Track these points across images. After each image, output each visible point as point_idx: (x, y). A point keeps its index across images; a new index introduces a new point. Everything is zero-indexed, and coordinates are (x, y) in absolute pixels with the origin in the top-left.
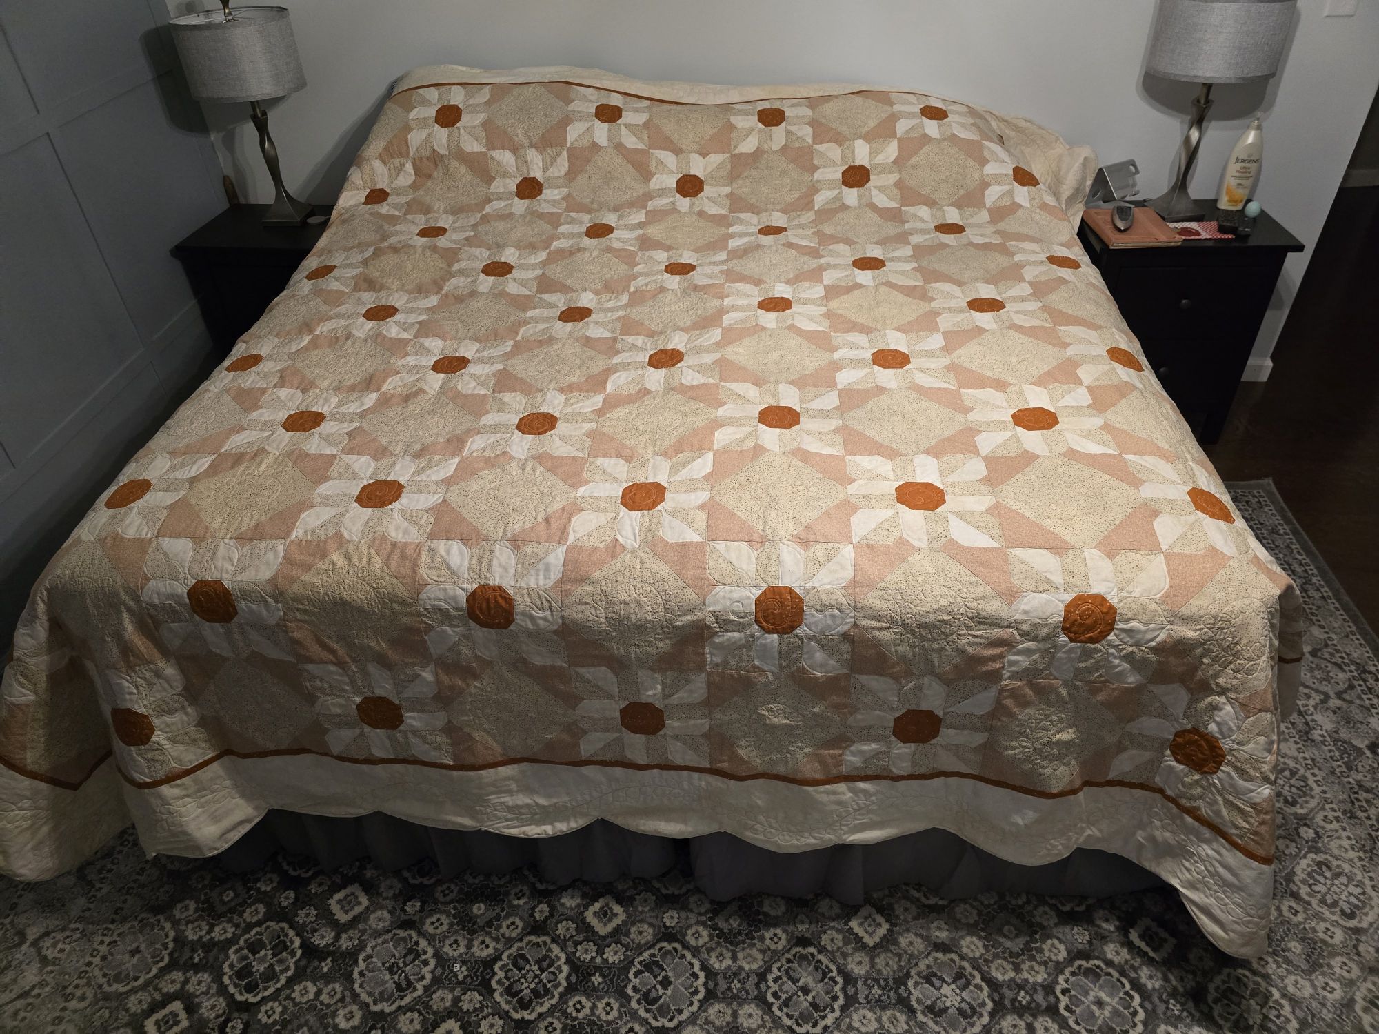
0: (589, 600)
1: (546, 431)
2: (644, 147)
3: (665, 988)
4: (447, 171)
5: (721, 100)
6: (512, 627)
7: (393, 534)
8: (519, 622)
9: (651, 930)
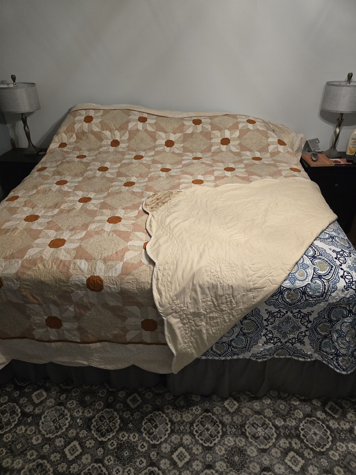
0: (131, 281)
1: (117, 222)
2: (154, 131)
3: (156, 429)
4: (87, 137)
5: (180, 116)
6: (102, 291)
7: (61, 257)
8: (105, 289)
9: (151, 407)
